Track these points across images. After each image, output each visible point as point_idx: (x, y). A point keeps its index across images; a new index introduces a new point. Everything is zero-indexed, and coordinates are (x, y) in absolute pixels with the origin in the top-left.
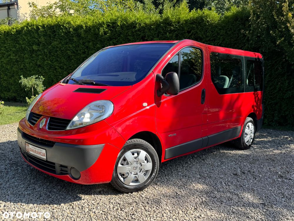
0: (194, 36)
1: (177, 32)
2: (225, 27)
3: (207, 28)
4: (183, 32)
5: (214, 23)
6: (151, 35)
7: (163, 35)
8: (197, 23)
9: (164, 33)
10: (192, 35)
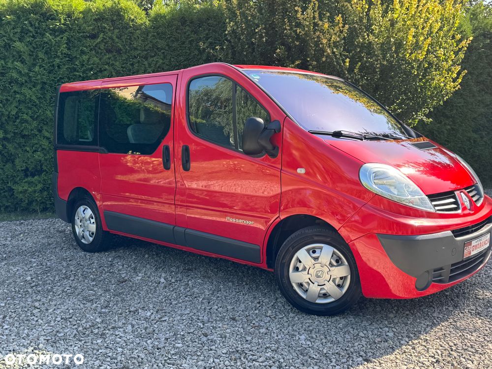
0: (105, 45)
1: (67, 33)
2: (164, 33)
3: (131, 33)
4: (81, 34)
5: (142, 24)
6: (5, 36)
7: (33, 37)
8: (107, 20)
9: (37, 33)
10: (100, 43)
